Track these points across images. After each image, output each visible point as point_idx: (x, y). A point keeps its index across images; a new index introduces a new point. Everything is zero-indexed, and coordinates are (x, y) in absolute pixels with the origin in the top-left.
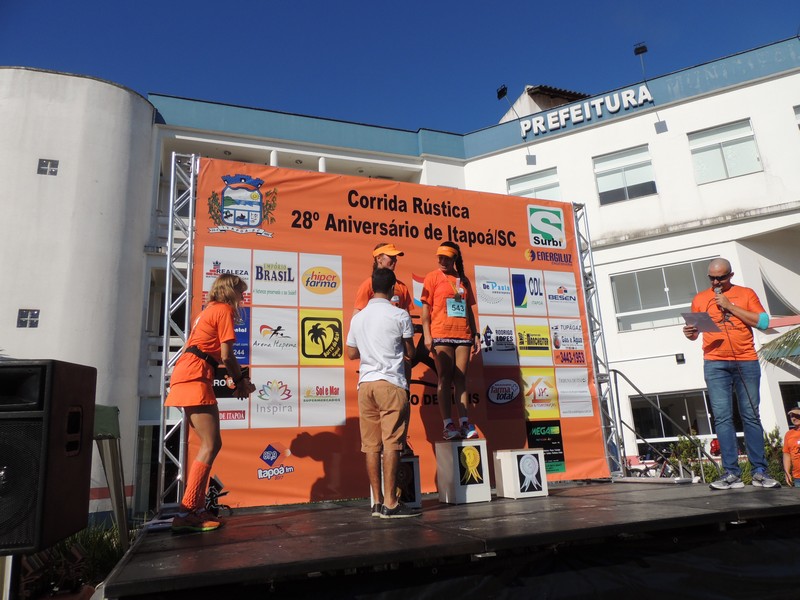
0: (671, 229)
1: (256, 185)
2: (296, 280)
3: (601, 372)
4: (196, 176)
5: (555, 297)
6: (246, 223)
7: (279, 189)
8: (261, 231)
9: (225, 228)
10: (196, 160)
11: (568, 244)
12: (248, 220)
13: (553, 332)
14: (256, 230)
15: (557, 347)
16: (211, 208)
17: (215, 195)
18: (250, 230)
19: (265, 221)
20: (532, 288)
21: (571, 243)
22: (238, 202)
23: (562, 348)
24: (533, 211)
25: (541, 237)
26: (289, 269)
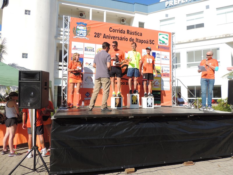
0: (206, 39)
1: (85, 25)
2: (95, 52)
3: (174, 79)
4: (70, 22)
5: (163, 59)
6: (82, 36)
7: (91, 26)
8: (86, 38)
9: (77, 37)
10: (70, 18)
11: (169, 44)
12: (83, 35)
13: (162, 68)
14: (85, 38)
15: (162, 72)
16: (73, 31)
17: (74, 28)
18: (83, 38)
19: (87, 35)
20: (157, 56)
21: (170, 44)
22: (80, 30)
23: (164, 72)
24: (160, 34)
25: (161, 42)
26: (93, 48)
